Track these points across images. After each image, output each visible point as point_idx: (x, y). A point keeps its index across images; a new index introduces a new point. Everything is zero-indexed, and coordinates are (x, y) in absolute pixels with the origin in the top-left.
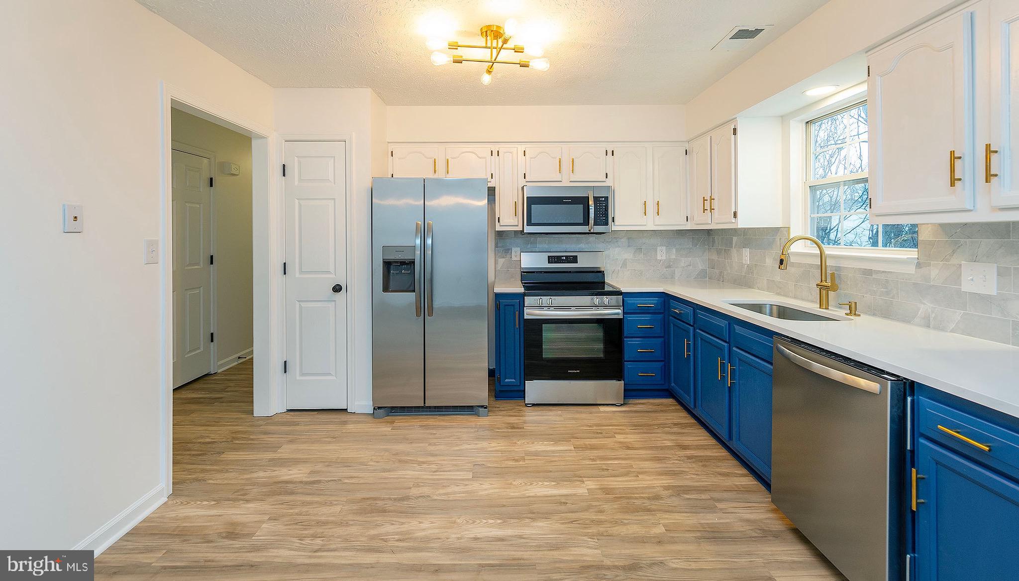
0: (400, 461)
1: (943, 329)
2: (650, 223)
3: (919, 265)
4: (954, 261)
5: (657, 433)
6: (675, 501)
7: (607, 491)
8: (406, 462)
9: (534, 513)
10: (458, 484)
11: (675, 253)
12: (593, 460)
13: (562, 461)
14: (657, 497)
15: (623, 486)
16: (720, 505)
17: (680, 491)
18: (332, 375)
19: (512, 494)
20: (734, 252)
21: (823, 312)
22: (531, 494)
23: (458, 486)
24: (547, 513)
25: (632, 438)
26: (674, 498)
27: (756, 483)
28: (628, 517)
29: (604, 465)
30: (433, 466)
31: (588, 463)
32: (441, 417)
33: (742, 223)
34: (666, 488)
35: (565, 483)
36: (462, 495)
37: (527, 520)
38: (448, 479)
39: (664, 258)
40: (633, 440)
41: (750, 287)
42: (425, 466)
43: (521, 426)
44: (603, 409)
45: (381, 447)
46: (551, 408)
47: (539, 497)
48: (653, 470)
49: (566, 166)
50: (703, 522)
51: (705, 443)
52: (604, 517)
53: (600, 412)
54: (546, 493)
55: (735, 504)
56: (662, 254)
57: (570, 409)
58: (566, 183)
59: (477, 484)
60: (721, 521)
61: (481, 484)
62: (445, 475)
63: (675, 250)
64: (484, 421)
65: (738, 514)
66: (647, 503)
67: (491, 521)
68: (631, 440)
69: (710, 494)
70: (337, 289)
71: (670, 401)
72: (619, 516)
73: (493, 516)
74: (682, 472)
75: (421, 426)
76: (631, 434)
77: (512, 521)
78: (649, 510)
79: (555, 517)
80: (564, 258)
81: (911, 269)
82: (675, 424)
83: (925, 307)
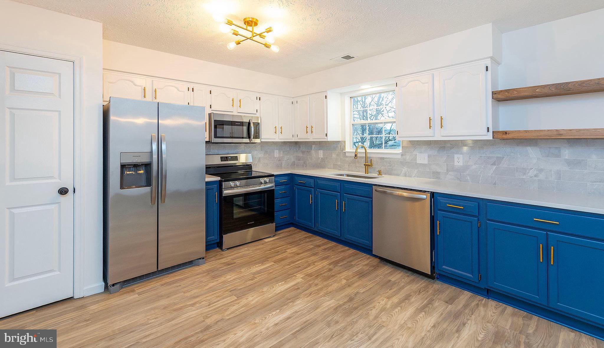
0: (175, 310)
1: (411, 177)
2: (278, 138)
3: (402, 155)
4: (415, 153)
5: (302, 244)
6: (337, 269)
7: (310, 275)
8: (180, 309)
9: (290, 299)
10: (234, 305)
11: (282, 153)
12: (289, 265)
13: (275, 271)
14: (330, 270)
15: (314, 270)
16: (353, 263)
17: (336, 263)
18: (55, 271)
19: (270, 296)
20: (313, 152)
21: (367, 175)
22: (279, 291)
23: (234, 306)
24: (296, 296)
25: (294, 249)
26: (336, 267)
27: (354, 251)
28: (329, 282)
29: (296, 265)
30: (203, 303)
31: (288, 267)
32: (172, 275)
33: (330, 138)
34: (330, 264)
35: (289, 280)
36: (242, 309)
37: (291, 304)
38: (224, 305)
39: (278, 156)
40: (296, 250)
41: (323, 168)
42: (198, 305)
43: (233, 262)
44: (267, 240)
45: (146, 309)
46: (238, 248)
47: (284, 291)
48: (317, 259)
49: (236, 103)
50: (354, 271)
51: (323, 242)
52: (320, 286)
53: (266, 242)
54: (285, 288)
55: (356, 261)
56: (276, 154)
57: (250, 245)
58: (235, 113)
59: (244, 300)
60: (359, 269)
61: (247, 299)
62: (218, 304)
63: (282, 152)
64: (205, 267)
65: (361, 264)
66: (330, 273)
67: (274, 313)
68: (295, 250)
69: (346, 260)
70: (63, 191)
71: (292, 228)
72: (325, 283)
73: (272, 310)
74: (328, 256)
75: (162, 285)
76: (292, 248)
77: (284, 307)
78: (333, 276)
79: (301, 296)
80: (230, 158)
81: (399, 157)
82: (306, 238)
83: (405, 169)
